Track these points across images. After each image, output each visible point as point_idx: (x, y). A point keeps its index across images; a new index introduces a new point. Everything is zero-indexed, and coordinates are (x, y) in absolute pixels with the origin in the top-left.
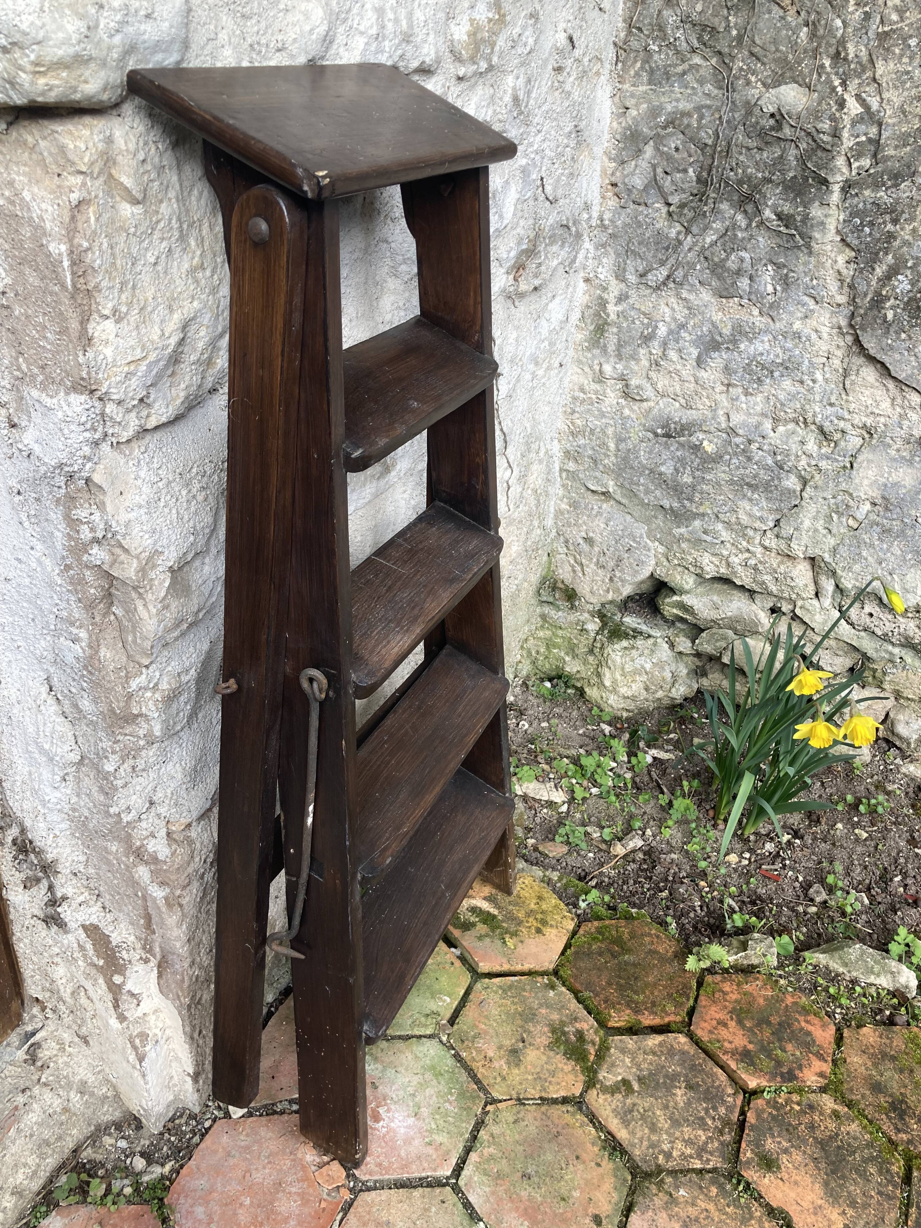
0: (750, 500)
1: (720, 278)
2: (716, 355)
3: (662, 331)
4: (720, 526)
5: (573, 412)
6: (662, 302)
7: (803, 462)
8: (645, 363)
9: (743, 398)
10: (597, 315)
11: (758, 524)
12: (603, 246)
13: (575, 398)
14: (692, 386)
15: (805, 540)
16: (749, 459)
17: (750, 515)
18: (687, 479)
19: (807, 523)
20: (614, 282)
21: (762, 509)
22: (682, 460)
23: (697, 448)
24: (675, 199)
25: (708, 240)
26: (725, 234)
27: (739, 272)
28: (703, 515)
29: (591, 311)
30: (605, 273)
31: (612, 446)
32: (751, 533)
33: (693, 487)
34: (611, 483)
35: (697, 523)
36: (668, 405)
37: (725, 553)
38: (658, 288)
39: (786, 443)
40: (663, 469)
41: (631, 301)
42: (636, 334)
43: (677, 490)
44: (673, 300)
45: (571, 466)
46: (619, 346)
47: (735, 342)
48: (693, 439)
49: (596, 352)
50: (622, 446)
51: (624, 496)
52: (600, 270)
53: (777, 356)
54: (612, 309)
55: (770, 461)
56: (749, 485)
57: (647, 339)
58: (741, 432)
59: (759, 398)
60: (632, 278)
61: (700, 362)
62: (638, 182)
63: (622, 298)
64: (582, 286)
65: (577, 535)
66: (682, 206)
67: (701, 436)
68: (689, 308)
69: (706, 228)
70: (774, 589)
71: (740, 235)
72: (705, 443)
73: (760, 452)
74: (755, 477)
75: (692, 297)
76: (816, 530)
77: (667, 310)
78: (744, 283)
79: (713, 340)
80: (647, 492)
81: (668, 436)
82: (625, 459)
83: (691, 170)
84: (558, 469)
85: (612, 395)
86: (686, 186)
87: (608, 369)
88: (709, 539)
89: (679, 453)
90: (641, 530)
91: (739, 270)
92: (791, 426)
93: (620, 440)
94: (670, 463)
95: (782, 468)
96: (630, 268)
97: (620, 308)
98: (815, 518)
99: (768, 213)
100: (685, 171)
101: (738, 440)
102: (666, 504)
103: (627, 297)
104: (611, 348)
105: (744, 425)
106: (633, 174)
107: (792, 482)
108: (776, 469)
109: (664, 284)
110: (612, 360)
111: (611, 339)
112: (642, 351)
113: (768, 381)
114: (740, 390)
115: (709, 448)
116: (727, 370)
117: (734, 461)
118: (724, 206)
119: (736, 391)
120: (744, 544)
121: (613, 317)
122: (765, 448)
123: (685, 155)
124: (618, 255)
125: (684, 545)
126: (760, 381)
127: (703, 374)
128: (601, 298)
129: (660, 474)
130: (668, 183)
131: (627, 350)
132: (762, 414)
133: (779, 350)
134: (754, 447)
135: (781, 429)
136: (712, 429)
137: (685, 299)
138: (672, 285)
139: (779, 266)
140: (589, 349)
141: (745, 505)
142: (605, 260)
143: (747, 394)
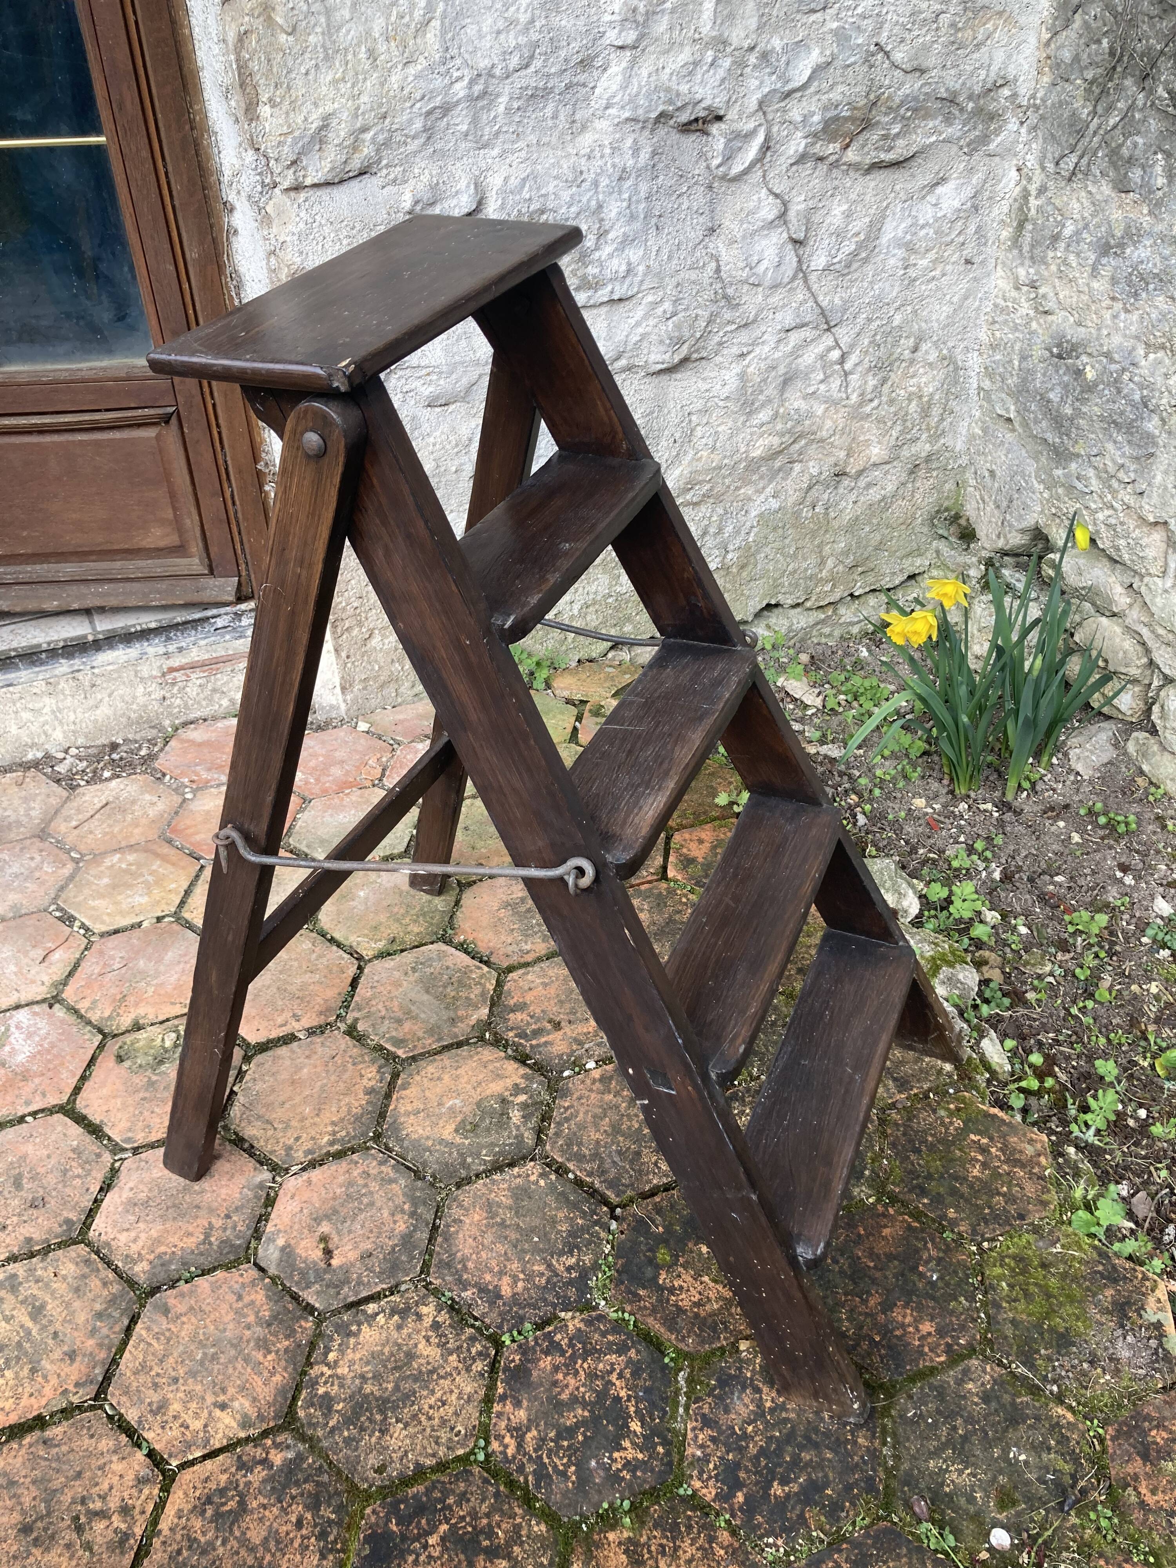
0: (1115, 442)
1: (1116, 168)
2: (1104, 261)
3: (1069, 230)
4: (1091, 473)
5: (994, 322)
6: (1075, 195)
7: (1164, 401)
8: (1053, 268)
9: (1123, 316)
10: (1020, 209)
11: (1121, 475)
12: (1035, 128)
13: (996, 305)
14: (1085, 298)
15: (1155, 500)
16: (1119, 391)
17: (1113, 461)
18: (1068, 411)
19: (1159, 478)
20: (1038, 171)
21: (1123, 455)
22: (1066, 386)
23: (1079, 373)
24: (1089, 75)
25: (1112, 122)
26: (1126, 115)
27: (1130, 161)
28: (1078, 455)
29: (1017, 205)
30: (1032, 161)
31: (1016, 363)
32: (1115, 483)
33: (1071, 419)
34: (1012, 408)
35: (1073, 466)
36: (1065, 320)
37: (1093, 506)
38: (1070, 180)
39: (1152, 374)
40: (1051, 395)
41: (1049, 194)
42: (1047, 233)
43: (1059, 422)
44: (1083, 194)
45: (987, 384)
46: (1033, 246)
47: (1122, 246)
48: (1078, 362)
49: (1015, 252)
50: (1024, 365)
51: (1021, 424)
52: (1028, 157)
53: (1155, 265)
54: (1033, 203)
55: (1137, 397)
56: (1114, 422)
57: (1056, 238)
58: (1116, 357)
59: (1135, 317)
60: (1050, 167)
61: (1095, 272)
62: (1067, 55)
63: (1042, 190)
64: (1014, 174)
65: (983, 465)
66: (1091, 83)
67: (1085, 359)
68: (1093, 204)
69: (1110, 108)
70: (1126, 557)
71: (1137, 116)
72: (1088, 368)
73: (1131, 385)
74: (1122, 413)
75: (1094, 190)
76: (1166, 488)
77: (1077, 206)
78: (1136, 175)
79: (1107, 244)
80: (1036, 422)
81: (1060, 357)
82: (1024, 380)
83: (1105, 42)
84: (975, 386)
85: (1026, 305)
86: (1098, 59)
87: (1022, 272)
88: (1079, 486)
89: (1066, 378)
90: (1031, 467)
91: (1130, 158)
92: (1161, 354)
93: (1023, 358)
94: (1058, 389)
95: (1146, 406)
96: (1049, 156)
97: (1039, 202)
98: (1166, 472)
99: (1161, 91)
100: (1099, 42)
101: (1114, 367)
102: (1049, 436)
103: (1046, 189)
104: (1026, 248)
105: (1120, 347)
106: (1062, 46)
107: (1152, 425)
108: (1140, 406)
109: (1074, 173)
110: (1027, 262)
111: (1027, 238)
112: (1051, 254)
113: (1144, 295)
114: (1120, 305)
115: (1090, 374)
116: (1114, 281)
117: (1106, 392)
118: (1128, 82)
119: (1119, 306)
120: (1109, 497)
121: (1033, 212)
122: (1136, 379)
123: (1100, 23)
124: (1045, 140)
125: (1060, 491)
126: (1136, 295)
127: (1095, 285)
128: (1025, 189)
129: (1049, 401)
130: (1085, 56)
131: (1037, 251)
132: (1137, 338)
133: (1158, 260)
134: (1126, 377)
135: (1152, 356)
136: (1095, 353)
137: (1090, 193)
138: (1080, 176)
139: (1168, 155)
140: (1010, 249)
141: (1110, 446)
142: (1034, 146)
143: (1127, 311)
